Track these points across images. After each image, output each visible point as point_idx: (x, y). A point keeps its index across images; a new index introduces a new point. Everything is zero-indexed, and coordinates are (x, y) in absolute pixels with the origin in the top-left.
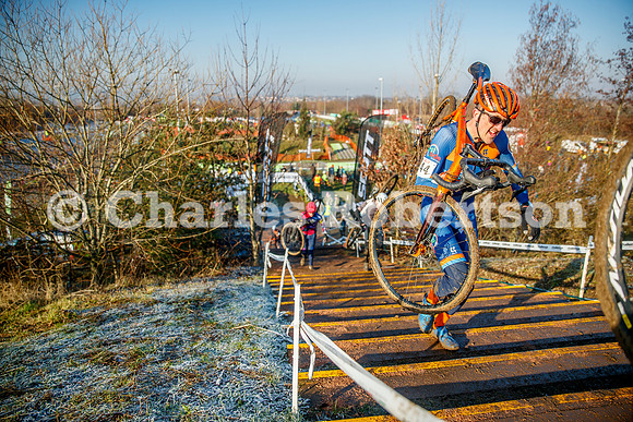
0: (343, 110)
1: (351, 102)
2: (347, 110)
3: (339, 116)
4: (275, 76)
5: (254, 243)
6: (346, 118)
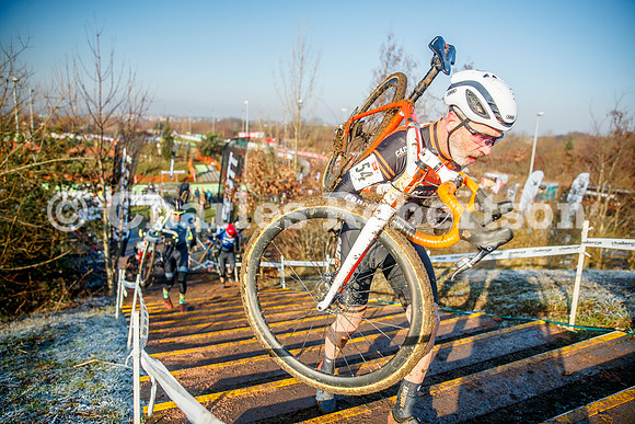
0: (209, 132)
1: (217, 123)
2: (213, 131)
3: (204, 137)
4: (133, 93)
5: (108, 270)
6: (212, 139)
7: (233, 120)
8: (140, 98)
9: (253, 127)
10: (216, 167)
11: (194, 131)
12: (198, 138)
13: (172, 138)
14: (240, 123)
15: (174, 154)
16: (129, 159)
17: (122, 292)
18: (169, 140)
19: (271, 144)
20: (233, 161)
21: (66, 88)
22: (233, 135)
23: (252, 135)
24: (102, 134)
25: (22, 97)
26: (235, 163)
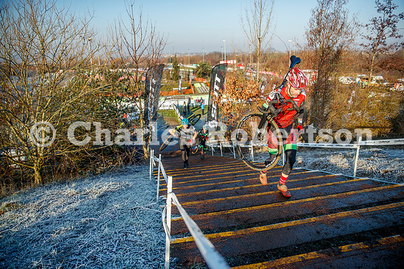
0: (201, 62)
1: (206, 56)
2: (203, 61)
3: (198, 65)
4: (154, 40)
5: (145, 149)
6: (203, 66)
7: (216, 53)
8: (158, 43)
9: (229, 58)
10: (206, 84)
11: (192, 62)
12: (194, 66)
13: (178, 67)
14: (220, 55)
15: (180, 77)
16: (154, 81)
17: (152, 163)
18: (177, 68)
19: (241, 68)
20: (217, 79)
21: (115, 40)
22: (216, 63)
23: (229, 62)
24: (137, 68)
25: (93, 49)
26: (219, 80)
